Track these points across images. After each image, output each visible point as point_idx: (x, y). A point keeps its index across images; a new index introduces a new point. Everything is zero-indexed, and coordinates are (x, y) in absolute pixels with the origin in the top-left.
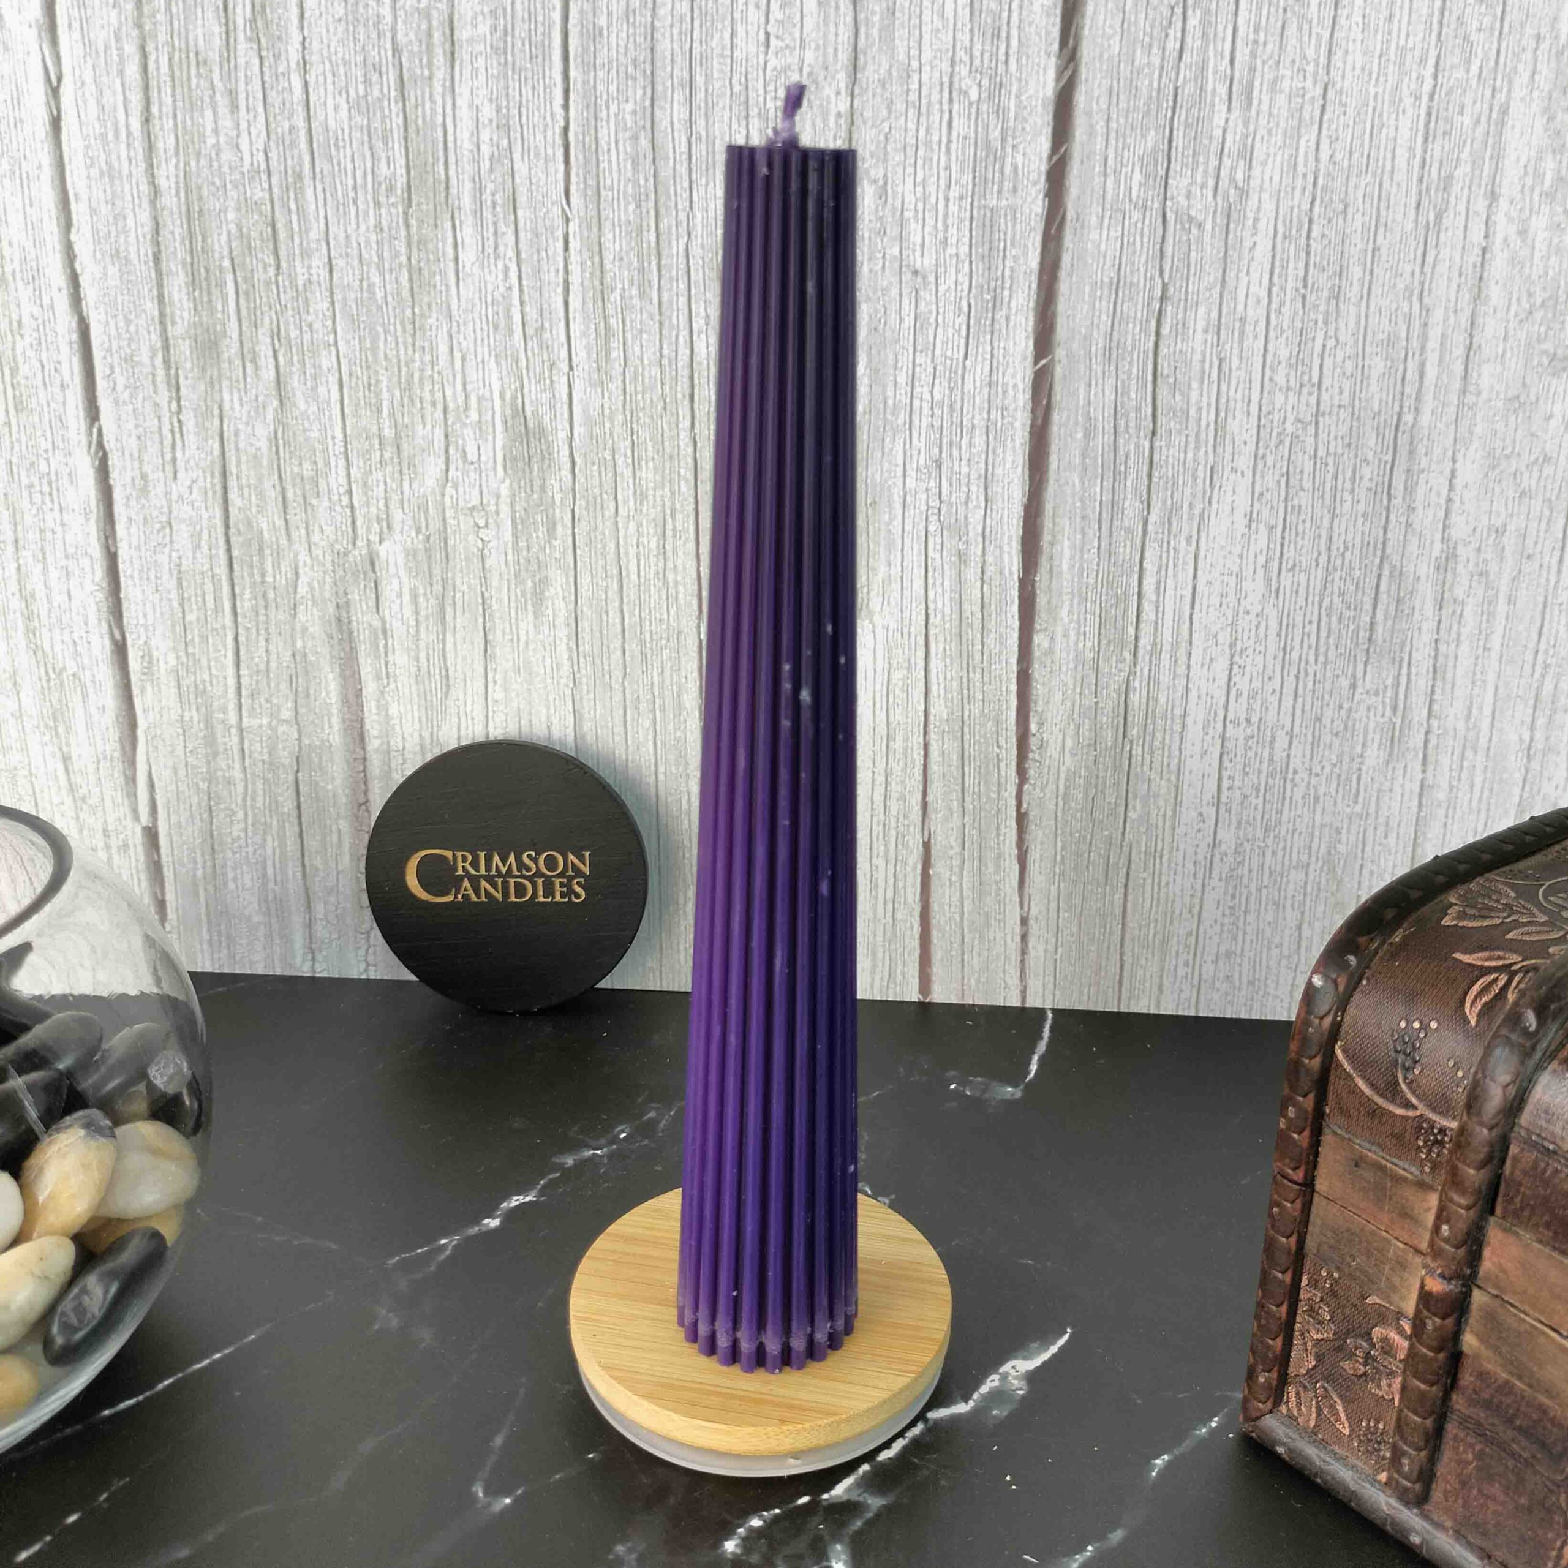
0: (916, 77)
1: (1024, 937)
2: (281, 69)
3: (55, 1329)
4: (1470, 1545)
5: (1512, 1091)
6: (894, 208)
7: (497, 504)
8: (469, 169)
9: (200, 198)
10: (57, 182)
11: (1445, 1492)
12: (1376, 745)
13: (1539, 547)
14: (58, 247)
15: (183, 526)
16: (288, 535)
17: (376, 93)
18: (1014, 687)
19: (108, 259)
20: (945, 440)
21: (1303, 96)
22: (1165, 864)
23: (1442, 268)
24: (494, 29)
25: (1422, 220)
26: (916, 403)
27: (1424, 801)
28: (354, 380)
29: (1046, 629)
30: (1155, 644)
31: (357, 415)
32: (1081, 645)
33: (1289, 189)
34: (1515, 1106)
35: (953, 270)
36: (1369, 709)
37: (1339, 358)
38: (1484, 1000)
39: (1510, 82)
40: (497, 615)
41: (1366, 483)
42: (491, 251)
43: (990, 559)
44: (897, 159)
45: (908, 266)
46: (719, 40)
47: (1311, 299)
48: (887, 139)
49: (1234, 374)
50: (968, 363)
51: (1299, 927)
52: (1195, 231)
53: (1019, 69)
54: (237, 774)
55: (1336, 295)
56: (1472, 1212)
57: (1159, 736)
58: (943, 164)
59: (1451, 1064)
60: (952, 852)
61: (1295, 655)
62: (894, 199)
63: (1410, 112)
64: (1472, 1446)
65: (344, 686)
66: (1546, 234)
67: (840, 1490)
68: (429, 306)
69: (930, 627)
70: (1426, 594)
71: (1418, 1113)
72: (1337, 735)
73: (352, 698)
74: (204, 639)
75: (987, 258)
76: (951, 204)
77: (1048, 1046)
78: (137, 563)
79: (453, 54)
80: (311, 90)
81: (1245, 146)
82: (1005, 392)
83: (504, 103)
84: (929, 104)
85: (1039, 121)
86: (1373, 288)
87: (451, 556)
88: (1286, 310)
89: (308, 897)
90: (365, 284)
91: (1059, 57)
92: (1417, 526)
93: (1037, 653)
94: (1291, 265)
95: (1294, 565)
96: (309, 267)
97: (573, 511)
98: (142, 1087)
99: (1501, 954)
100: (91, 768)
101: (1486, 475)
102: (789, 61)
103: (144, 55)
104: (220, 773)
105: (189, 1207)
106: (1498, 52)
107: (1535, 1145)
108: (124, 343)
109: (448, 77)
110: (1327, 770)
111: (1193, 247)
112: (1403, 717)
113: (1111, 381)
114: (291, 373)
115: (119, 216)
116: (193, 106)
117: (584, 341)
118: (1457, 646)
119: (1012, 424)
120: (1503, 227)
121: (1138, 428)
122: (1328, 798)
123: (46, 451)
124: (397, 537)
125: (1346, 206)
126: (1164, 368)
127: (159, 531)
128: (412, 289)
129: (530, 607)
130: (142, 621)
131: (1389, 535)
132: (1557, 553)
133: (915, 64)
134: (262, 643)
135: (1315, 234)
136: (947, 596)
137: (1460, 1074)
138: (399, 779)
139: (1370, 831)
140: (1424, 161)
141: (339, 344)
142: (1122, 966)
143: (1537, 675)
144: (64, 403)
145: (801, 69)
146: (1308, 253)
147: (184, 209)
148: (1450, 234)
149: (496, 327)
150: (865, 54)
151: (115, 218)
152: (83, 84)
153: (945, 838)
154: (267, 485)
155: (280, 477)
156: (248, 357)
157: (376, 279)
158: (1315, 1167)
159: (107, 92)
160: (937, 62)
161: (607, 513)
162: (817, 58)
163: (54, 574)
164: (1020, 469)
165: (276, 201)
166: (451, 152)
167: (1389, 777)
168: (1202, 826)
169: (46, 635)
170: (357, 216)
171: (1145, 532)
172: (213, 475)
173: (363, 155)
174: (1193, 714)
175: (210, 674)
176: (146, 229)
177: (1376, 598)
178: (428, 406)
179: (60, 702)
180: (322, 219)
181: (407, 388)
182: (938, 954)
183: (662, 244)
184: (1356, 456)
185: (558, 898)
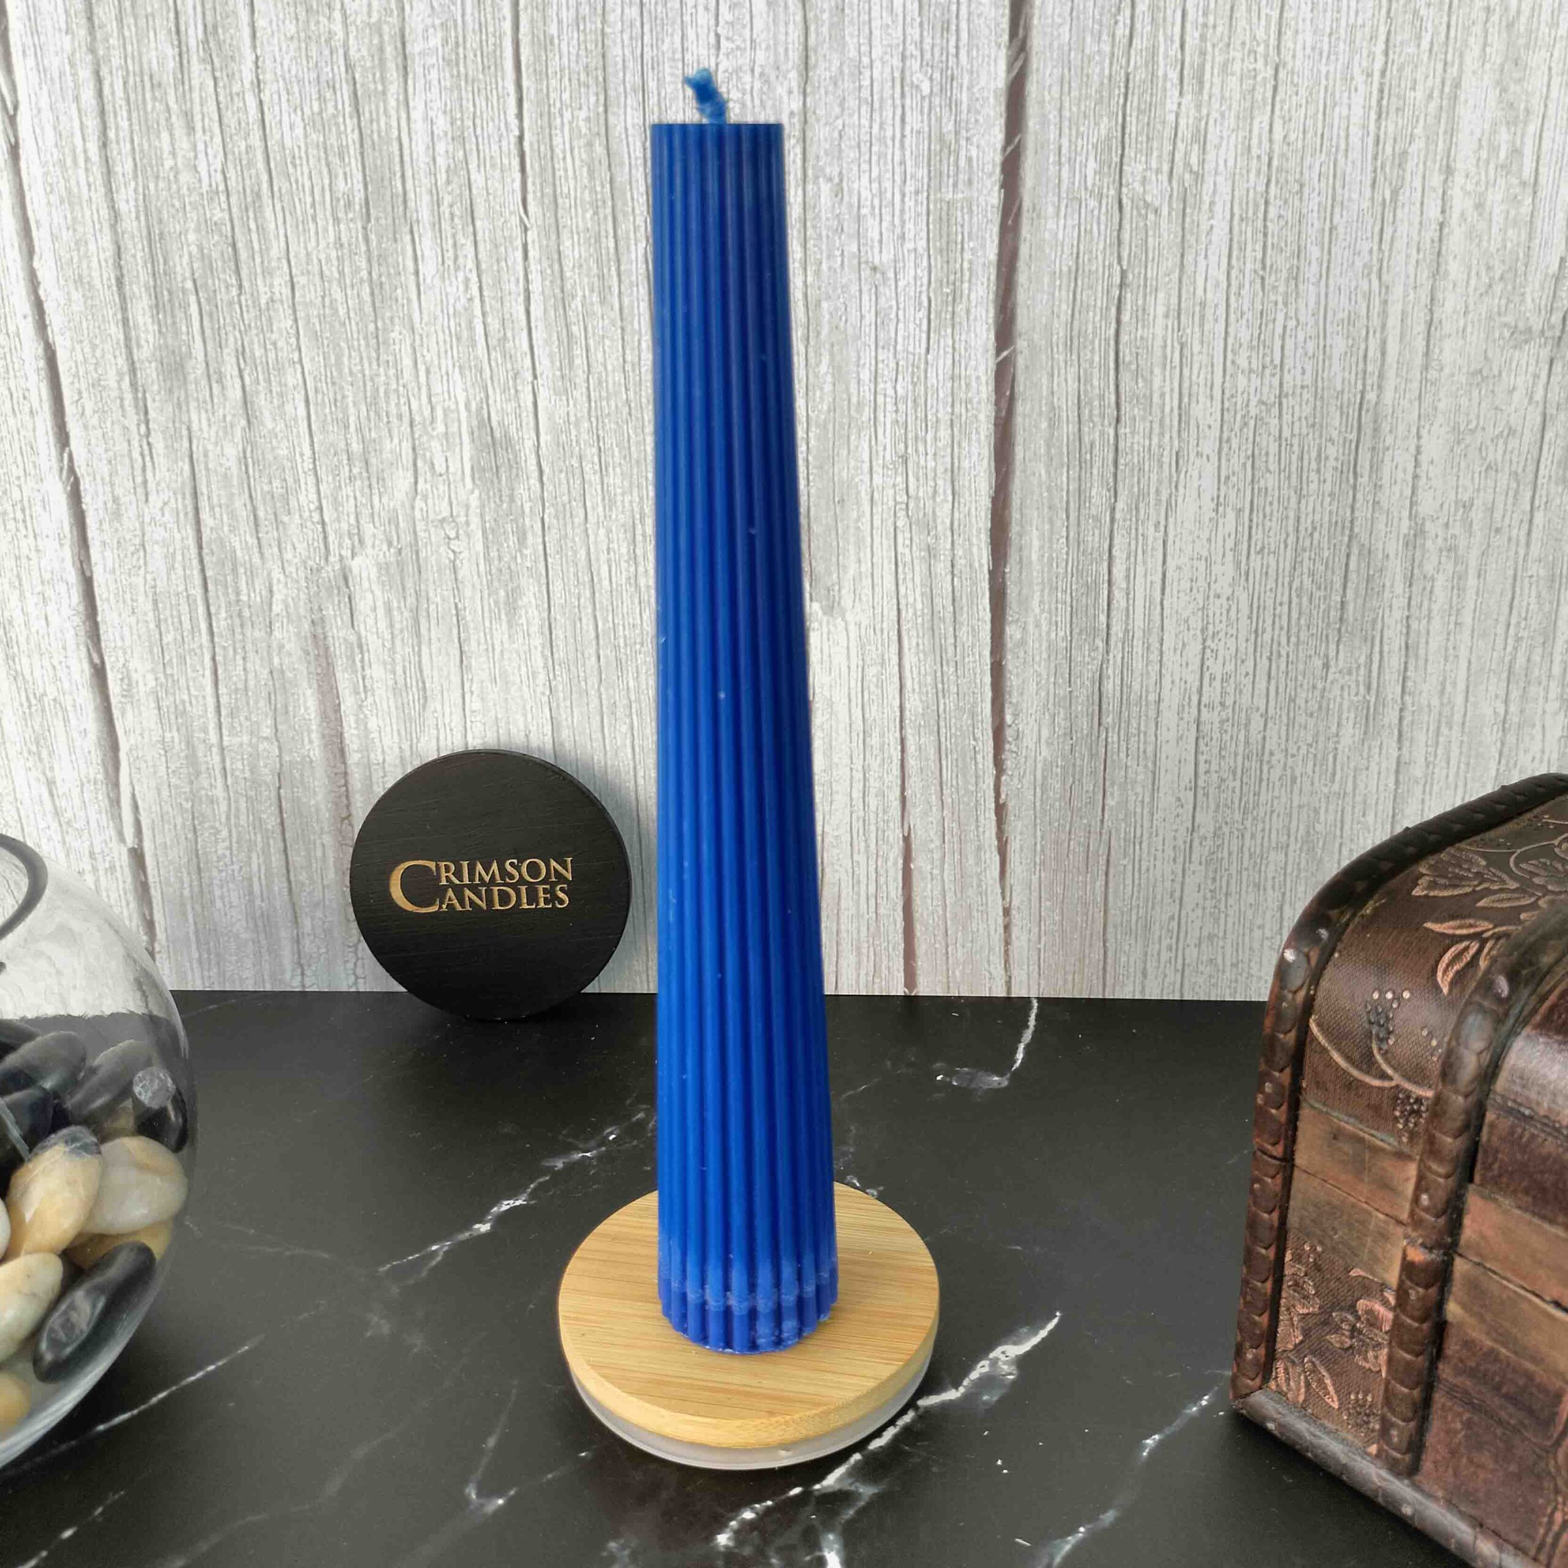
0: (867, 73)
1: (1007, 928)
3: (44, 1346)
4: (1462, 1515)
5: (1486, 1058)
6: (850, 205)
7: (467, 515)
8: (426, 181)
9: (160, 221)
10: (18, 210)
11: (1435, 1462)
12: (1351, 724)
13: (1507, 521)
14: (21, 274)
15: (156, 547)
16: (261, 554)
17: (331, 110)
18: (988, 680)
19: (71, 285)
20: (910, 435)
21: (1255, 77)
22: (1145, 850)
23: (1400, 244)
24: (445, 42)
25: (1378, 198)
26: (880, 399)
27: (1401, 777)
28: (320, 396)
29: (1018, 620)
30: (1127, 631)
31: (323, 429)
32: (1053, 635)
33: (1244, 172)
34: (1490, 1072)
35: (912, 264)
36: (1342, 688)
37: (1301, 336)
38: (1457, 967)
39: (1461, 55)
40: (472, 625)
41: (1332, 463)
42: (451, 263)
43: (959, 552)
44: (852, 155)
45: (867, 262)
46: (671, 42)
47: (1270, 280)
48: (841, 137)
49: (1195, 358)
50: (930, 356)
51: (1281, 908)
52: (1151, 217)
53: (970, 61)
54: (219, 792)
55: (1295, 277)
56: (1450, 1180)
57: (1134, 723)
58: (897, 159)
59: (1425, 1033)
60: (932, 846)
61: (1267, 637)
62: (850, 195)
63: (1362, 88)
64: (1460, 1415)
65: (322, 702)
66: (1503, 207)
67: (831, 1481)
68: (392, 319)
69: (903, 622)
70: (1396, 569)
71: (1393, 1083)
72: (1311, 715)
73: (330, 713)
74: (182, 659)
75: (945, 251)
76: (907, 199)
77: (1034, 1035)
78: (112, 587)
79: (405, 68)
80: (266, 109)
81: (1198, 130)
82: (968, 385)
83: (459, 116)
85: (992, 114)
86: (1332, 266)
87: (423, 569)
88: (1245, 292)
89: (295, 912)
90: (327, 302)
91: (1009, 47)
92: (1385, 505)
93: (1009, 644)
94: (1249, 247)
95: (1263, 548)
96: (271, 286)
97: (543, 520)
98: (128, 1103)
99: (1472, 921)
100: (76, 792)
101: (1452, 451)
102: (740, 62)
103: (99, 81)
104: (202, 792)
105: (178, 1220)
106: (1448, 26)
107: (1510, 1111)
108: (91, 368)
109: (401, 90)
110: (1303, 751)
111: (1150, 233)
112: (1377, 695)
113: (1073, 371)
114: (258, 392)
115: (81, 242)
116: (148, 128)
117: (547, 350)
118: (1429, 622)
119: (976, 417)
120: (1460, 203)
121: (1102, 416)
122: (1305, 778)
123: (18, 478)
124: (369, 550)
125: (1302, 186)
126: (1126, 355)
127: (133, 554)
128: (374, 303)
129: (503, 617)
130: (119, 643)
131: (1357, 514)
132: (1525, 526)
133: (866, 60)
134: (240, 662)
135: (1273, 212)
136: (918, 591)
137: (1434, 1043)
138: (380, 791)
139: (1349, 809)
140: (1378, 137)
141: (305, 360)
142: (1105, 953)
143: (1509, 649)
144: (34, 430)
145: (753, 71)
146: (1265, 235)
147: (145, 233)
148: (1406, 210)
149: (458, 339)
150: (815, 51)
151: (77, 243)
152: (39, 111)
153: (925, 832)
154: (238, 504)
155: (251, 496)
156: (214, 377)
157: (338, 295)
158: (1294, 1140)
159: (63, 118)
160: (888, 57)
161: (576, 520)
162: (767, 59)
163: (31, 600)
164: (986, 461)
165: (236, 222)
166: (407, 166)
167: (1365, 755)
168: (1180, 810)
169: (25, 661)
170: (317, 233)
171: (1113, 520)
172: (184, 498)
173: (321, 172)
174: (1166, 699)
175: (189, 694)
176: (108, 254)
177: (1346, 576)
178: (394, 420)
179: (42, 726)
180: (282, 239)
181: (373, 403)
182: (922, 948)
183: (621, 250)
184: (1321, 436)
185: (542, 905)
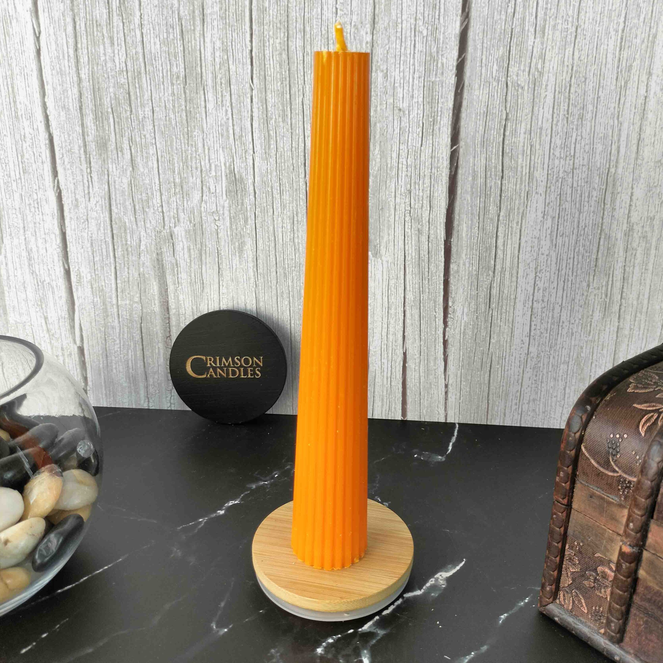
0: (400, 26)
1: (446, 393)
2: (132, 27)
3: (37, 557)
6: (391, 82)
7: (223, 210)
8: (211, 68)
9: (98, 83)
10: (39, 77)
12: (598, 312)
14: (40, 104)
15: (93, 220)
16: (137, 224)
18: (442, 287)
19: (60, 109)
20: (412, 182)
21: (567, 31)
22: (507, 362)
23: (628, 105)
24: (221, 9)
25: (619, 84)
26: (400, 166)
27: (619, 334)
28: (163, 159)
29: (456, 262)
30: (502, 268)
31: (164, 173)
32: (471, 269)
33: (561, 72)
35: (416, 108)
36: (595, 295)
37: (583, 144)
39: (657, 24)
40: (224, 257)
41: (594, 198)
42: (220, 103)
43: (432, 232)
44: (392, 61)
45: (397, 107)
46: (316, 11)
47: (570, 119)
48: (388, 53)
49: (537, 152)
50: (422, 148)
51: (565, 389)
52: (520, 90)
53: (444, 22)
54: (116, 324)
55: (581, 117)
56: (644, 516)
57: (504, 307)
58: (411, 63)
59: (633, 453)
60: (416, 357)
61: (563, 272)
62: (391, 78)
65: (160, 288)
67: (366, 627)
68: (194, 128)
69: (406, 261)
70: (620, 245)
71: (618, 474)
72: (581, 306)
73: (164, 293)
74: (102, 268)
75: (431, 103)
76: (415, 80)
77: (457, 438)
78: (74, 236)
79: (203, 20)
80: (144, 36)
81: (542, 53)
82: (438, 161)
83: (225, 40)
84: (406, 37)
85: (453, 44)
86: (598, 114)
87: (204, 233)
88: (559, 124)
89: (146, 375)
90: (167, 118)
91: (461, 16)
92: (617, 217)
93: (452, 272)
94: (562, 105)
95: (563, 234)
96: (144, 111)
97: (255, 213)
98: (75, 455)
99: (654, 404)
100: (56, 322)
101: (646, 195)
102: (346, 19)
103: (75, 23)
104: (109, 324)
105: (94, 505)
106: (652, 11)
108: (68, 144)
109: (202, 29)
110: (577, 321)
111: (519, 97)
112: (610, 299)
113: (484, 155)
114: (137, 156)
115: (65, 91)
116: (95, 44)
117: (259, 141)
118: (634, 268)
119: (441, 174)
120: (654, 88)
121: (496, 175)
122: (577, 334)
123: (36, 190)
124: (182, 225)
125: (586, 79)
126: (507, 149)
127: (83, 223)
128: (187, 120)
129: (237, 254)
130: (76, 260)
131: (604, 221)
133: (399, 20)
134: (126, 270)
135: (573, 90)
136: (413, 248)
137: (638, 458)
138: (183, 326)
139: (596, 347)
140: (620, 59)
141: (157, 143)
142: (488, 405)
144: (43, 169)
145: (351, 24)
146: (569, 99)
147: (92, 87)
148: (631, 90)
149: (222, 135)
150: (378, 16)
151: (63, 91)
152: (49, 35)
153: (412, 351)
154: (127, 203)
155: (133, 200)
156: (119, 150)
157: (172, 116)
159: (59, 39)
160: (409, 19)
161: (269, 214)
162: (357, 19)
163: (40, 241)
164: (445, 193)
165: (130, 84)
166: (203, 61)
167: (604, 325)
168: (523, 345)
169: (37, 267)
170: (164, 89)
171: (498, 220)
172: (105, 200)
173: (166, 64)
174: (519, 298)
175: (105, 283)
176: (76, 96)
177: (598, 247)
178: (194, 169)
179: (43, 294)
180: (149, 91)
181: (185, 162)
182: (409, 400)
183: (292, 99)
184: (590, 187)
185: (249, 376)
